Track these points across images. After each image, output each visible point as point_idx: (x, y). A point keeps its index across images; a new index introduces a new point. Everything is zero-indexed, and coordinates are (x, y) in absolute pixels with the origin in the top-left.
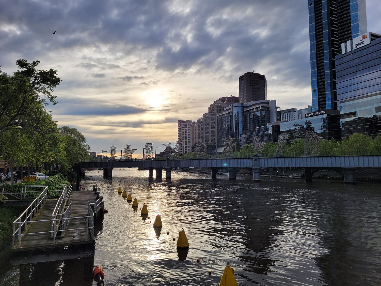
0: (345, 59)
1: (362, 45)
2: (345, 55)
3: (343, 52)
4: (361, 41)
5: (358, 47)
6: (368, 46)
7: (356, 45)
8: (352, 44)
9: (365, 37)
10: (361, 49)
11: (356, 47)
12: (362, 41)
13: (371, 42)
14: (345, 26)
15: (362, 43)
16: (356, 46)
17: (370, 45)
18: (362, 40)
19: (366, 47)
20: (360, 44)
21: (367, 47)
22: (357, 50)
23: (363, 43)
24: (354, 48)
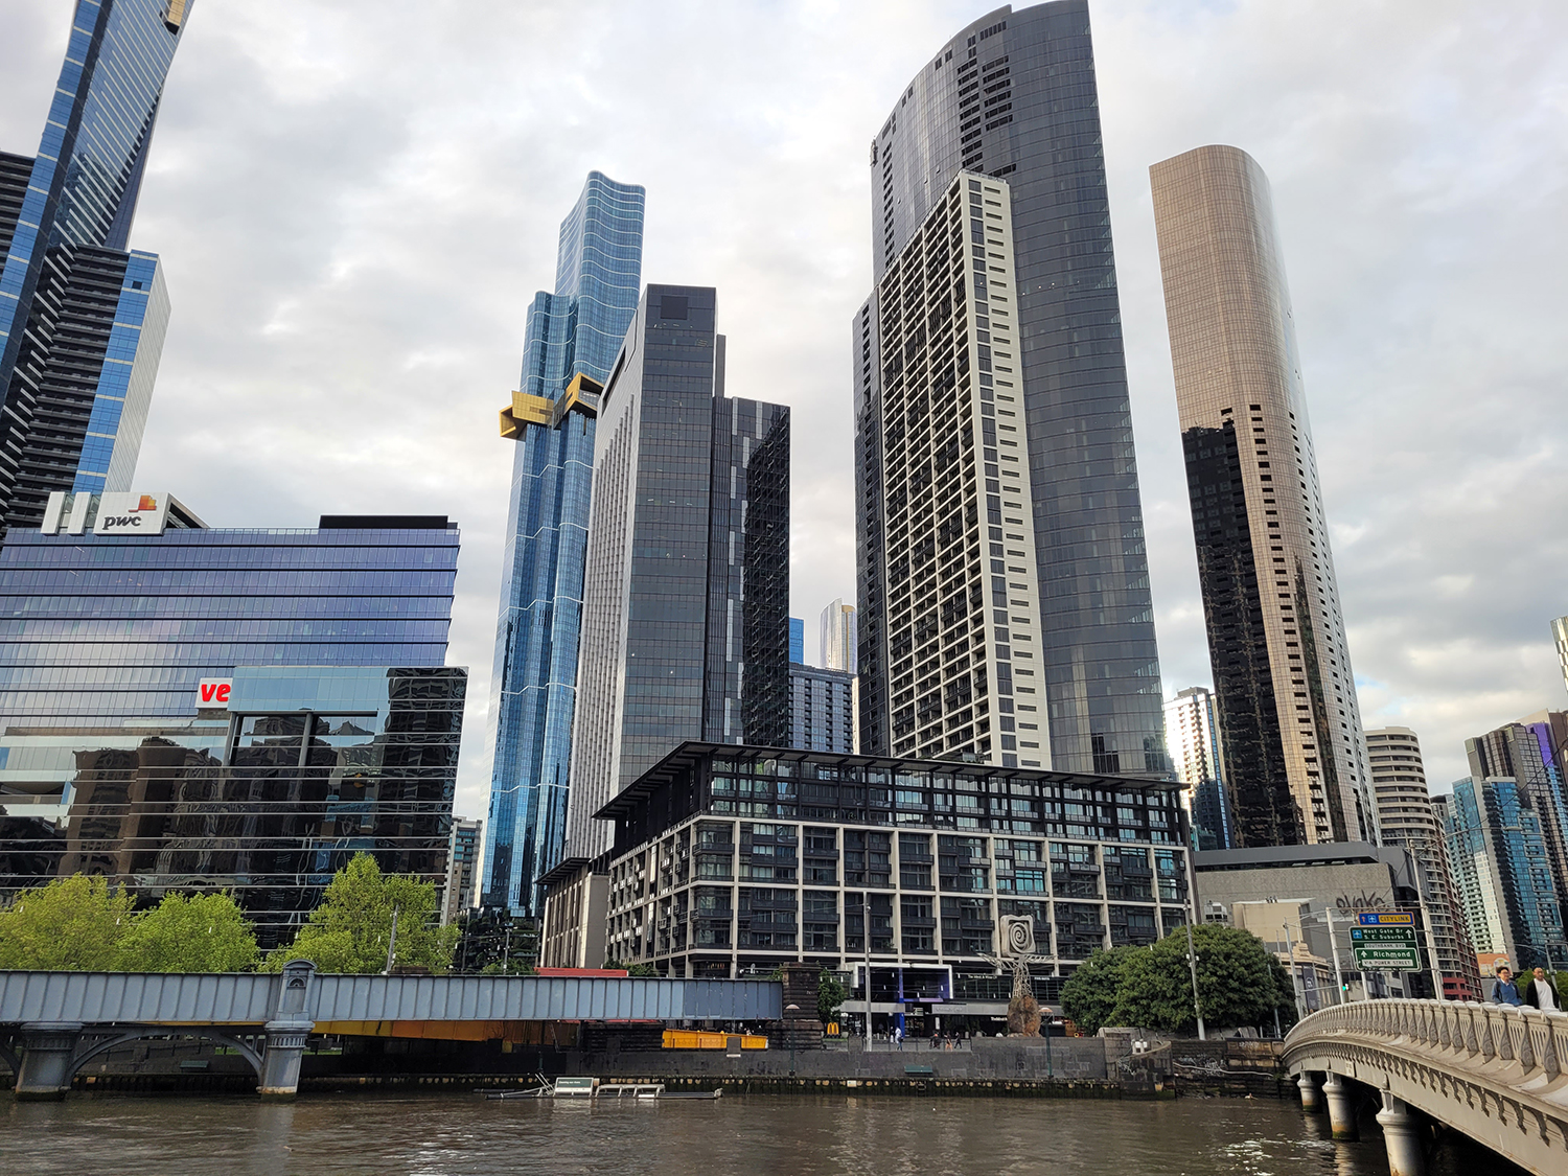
0: (46, 557)
1: (129, 529)
2: (52, 541)
3: (49, 525)
4: (130, 511)
5: (114, 529)
6: (149, 541)
7: (107, 519)
8: (92, 510)
9: (151, 504)
10: (123, 541)
11: (106, 528)
12: (133, 515)
13: (163, 530)
14: (62, 427)
15: (133, 520)
16: (109, 522)
17: (157, 541)
18: (136, 511)
19: (142, 541)
20: (123, 522)
21: (145, 542)
22: (104, 541)
23: (137, 522)
24: (98, 528)
